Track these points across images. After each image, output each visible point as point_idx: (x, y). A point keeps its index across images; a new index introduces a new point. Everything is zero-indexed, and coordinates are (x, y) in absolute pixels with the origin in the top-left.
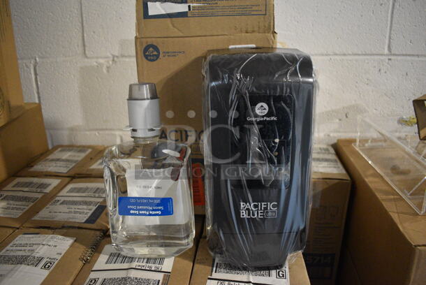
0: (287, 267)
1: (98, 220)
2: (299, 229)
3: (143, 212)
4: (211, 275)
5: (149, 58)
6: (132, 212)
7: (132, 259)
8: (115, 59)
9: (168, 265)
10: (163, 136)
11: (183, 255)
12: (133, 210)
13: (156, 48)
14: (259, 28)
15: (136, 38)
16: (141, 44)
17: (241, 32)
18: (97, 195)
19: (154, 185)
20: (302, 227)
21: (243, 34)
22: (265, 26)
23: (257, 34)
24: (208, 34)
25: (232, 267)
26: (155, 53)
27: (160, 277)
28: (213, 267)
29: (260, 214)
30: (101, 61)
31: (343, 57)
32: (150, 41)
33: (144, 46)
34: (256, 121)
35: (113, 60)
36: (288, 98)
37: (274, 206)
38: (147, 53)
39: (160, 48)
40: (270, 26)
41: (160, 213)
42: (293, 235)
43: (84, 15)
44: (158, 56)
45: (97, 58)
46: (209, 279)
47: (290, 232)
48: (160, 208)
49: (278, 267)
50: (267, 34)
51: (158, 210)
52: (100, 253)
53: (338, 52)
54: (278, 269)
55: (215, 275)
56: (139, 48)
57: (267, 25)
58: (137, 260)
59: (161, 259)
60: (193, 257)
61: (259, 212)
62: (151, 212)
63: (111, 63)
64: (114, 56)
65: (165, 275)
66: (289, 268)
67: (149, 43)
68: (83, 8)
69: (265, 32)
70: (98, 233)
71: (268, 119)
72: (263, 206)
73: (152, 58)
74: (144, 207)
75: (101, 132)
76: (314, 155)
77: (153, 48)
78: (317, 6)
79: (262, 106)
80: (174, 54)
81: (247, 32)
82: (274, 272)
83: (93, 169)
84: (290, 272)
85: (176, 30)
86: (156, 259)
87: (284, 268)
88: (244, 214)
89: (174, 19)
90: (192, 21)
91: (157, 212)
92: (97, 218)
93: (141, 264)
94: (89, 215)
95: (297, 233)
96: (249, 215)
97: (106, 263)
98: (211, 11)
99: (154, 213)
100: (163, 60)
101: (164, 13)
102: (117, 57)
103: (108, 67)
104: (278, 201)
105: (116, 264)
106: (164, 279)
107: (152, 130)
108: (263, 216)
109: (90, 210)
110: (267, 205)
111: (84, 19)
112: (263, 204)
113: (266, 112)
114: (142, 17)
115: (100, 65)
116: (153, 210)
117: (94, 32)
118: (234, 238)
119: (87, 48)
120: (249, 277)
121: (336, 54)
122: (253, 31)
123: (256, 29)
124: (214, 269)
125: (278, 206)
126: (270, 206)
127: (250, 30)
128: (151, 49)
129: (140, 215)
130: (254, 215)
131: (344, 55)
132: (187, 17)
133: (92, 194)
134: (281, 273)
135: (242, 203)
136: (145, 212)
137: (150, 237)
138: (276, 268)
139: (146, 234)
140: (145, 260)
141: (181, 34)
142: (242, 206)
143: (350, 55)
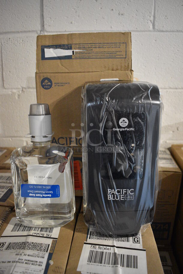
0: (141, 235)
1: (8, 199)
2: (149, 208)
3: (38, 195)
4: (86, 241)
5: (45, 87)
6: (30, 195)
7: (30, 228)
8: (24, 89)
9: (56, 233)
10: (54, 141)
11: (67, 225)
12: (31, 193)
13: (50, 80)
14: (121, 67)
15: (36, 73)
16: (40, 77)
17: (109, 69)
18: (8, 181)
19: (47, 176)
20: (151, 207)
21: (110, 71)
22: (125, 66)
23: (120, 71)
24: (86, 71)
25: (101, 235)
26: (49, 84)
27: (50, 242)
28: (88, 234)
29: (121, 197)
30: (14, 91)
31: (175, 90)
32: (46, 75)
33: (42, 79)
34: (120, 131)
35: (22, 90)
36: (142, 115)
37: (131, 192)
38: (44, 84)
39: (52, 81)
40: (128, 66)
41: (50, 195)
42: (145, 212)
43: (4, 60)
44: (51, 86)
45: (12, 89)
46: (85, 243)
47: (143, 210)
48: (50, 192)
49: (134, 235)
50: (126, 71)
51: (49, 194)
52: (8, 223)
53: (172, 87)
54: (134, 236)
55: (89, 241)
56: (38, 81)
57: (126, 65)
58: (34, 229)
59: (51, 229)
60: (74, 227)
61: (121, 196)
62: (44, 195)
63: (21, 92)
64: (23, 88)
65: (53, 240)
66: (142, 236)
67: (45, 77)
68: (3, 56)
69: (125, 70)
70: (7, 209)
71: (128, 130)
72: (124, 192)
73: (47, 87)
74: (39, 192)
75: (13, 138)
76: (160, 155)
77: (48, 81)
78: (158, 56)
79: (124, 120)
80: (62, 84)
81: (113, 70)
82: (131, 239)
83: (7, 164)
84: (142, 238)
85: (64, 68)
86: (47, 228)
87: (138, 236)
88: (110, 198)
89: (62, 60)
90: (75, 62)
91: (48, 195)
92: (7, 198)
93: (36, 232)
94: (2, 195)
95: (148, 211)
96: (114, 198)
97: (12, 231)
98: (88, 55)
99: (46, 195)
100: (54, 88)
101: (56, 56)
102: (25, 88)
103: (19, 95)
104: (135, 188)
105: (18, 232)
106: (52, 243)
107: (46, 137)
108: (124, 198)
109: (3, 192)
110: (127, 191)
111: (3, 62)
112: (124, 190)
113: (127, 124)
114: (41, 59)
115: (13, 94)
116: (46, 194)
117: (10, 72)
118: (103, 214)
119: (5, 82)
120: (113, 242)
121: (171, 88)
122: (117, 69)
123: (119, 68)
124: (89, 236)
125: (134, 191)
126: (129, 191)
127: (115, 68)
128: (46, 81)
129: (36, 197)
130: (117, 198)
131: (176, 89)
132: (71, 59)
133: (5, 181)
134: (136, 239)
135: (109, 190)
136: (40, 195)
137: (44, 212)
138: (132, 235)
139: (41, 210)
140: (40, 229)
141: (67, 71)
142: (109, 192)
143: (180, 88)
